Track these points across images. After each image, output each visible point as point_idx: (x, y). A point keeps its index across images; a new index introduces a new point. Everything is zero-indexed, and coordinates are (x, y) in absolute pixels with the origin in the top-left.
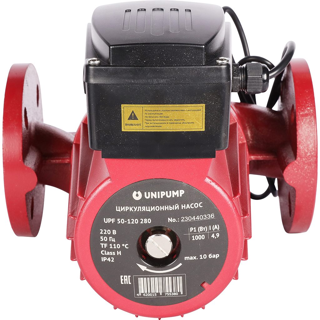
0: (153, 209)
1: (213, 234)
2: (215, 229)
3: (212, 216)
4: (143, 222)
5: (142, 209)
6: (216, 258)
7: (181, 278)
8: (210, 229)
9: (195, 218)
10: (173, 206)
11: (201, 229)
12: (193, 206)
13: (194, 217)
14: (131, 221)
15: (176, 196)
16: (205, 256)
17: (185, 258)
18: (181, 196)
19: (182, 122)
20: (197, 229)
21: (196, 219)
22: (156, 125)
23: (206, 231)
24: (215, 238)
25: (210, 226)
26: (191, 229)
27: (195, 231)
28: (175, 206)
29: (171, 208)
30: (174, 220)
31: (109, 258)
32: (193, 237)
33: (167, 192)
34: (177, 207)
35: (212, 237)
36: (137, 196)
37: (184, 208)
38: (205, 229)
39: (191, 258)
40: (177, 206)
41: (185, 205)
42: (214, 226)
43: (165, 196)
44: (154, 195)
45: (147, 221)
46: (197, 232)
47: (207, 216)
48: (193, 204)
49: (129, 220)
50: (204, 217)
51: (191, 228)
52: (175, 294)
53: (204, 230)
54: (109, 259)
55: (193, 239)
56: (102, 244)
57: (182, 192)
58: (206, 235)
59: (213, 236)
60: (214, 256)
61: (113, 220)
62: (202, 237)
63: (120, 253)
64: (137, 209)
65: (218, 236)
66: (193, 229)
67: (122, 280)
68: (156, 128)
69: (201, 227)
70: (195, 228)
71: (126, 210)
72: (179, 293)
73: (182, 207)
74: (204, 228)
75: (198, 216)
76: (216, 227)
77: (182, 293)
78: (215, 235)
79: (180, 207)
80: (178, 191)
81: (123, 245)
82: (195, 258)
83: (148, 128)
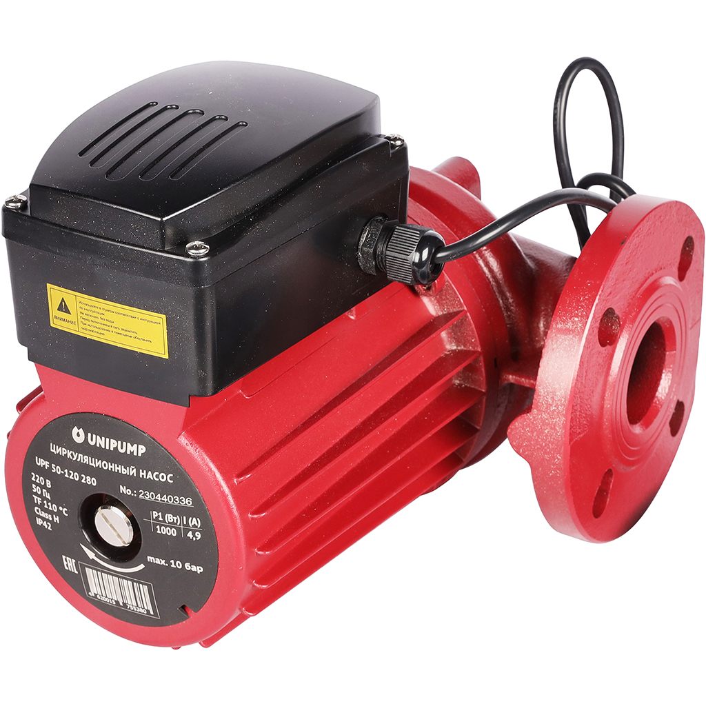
0: (99, 463)
1: (190, 532)
2: (193, 524)
3: (188, 502)
4: (86, 480)
5: (84, 460)
6: (199, 572)
7: (146, 587)
8: (185, 523)
9: (161, 497)
10: (128, 468)
11: (170, 518)
12: (157, 476)
13: (159, 495)
14: (69, 474)
15: (132, 453)
16: (179, 565)
17: (148, 557)
18: (140, 455)
19: (134, 335)
20: (163, 517)
21: (163, 499)
22: (97, 330)
23: (178, 524)
24: (194, 539)
25: (185, 518)
26: (155, 514)
27: (160, 519)
28: (131, 469)
29: (125, 471)
30: (129, 492)
31: (45, 522)
32: (158, 527)
33: (119, 442)
34: (133, 472)
35: (188, 535)
36: (78, 435)
37: (143, 476)
38: (177, 520)
39: (158, 561)
40: (133, 469)
41: (145, 471)
42: (191, 518)
43: (116, 448)
44: (100, 442)
45: (91, 481)
46: (164, 521)
47: (180, 500)
48: (158, 473)
49: (66, 471)
50: (174, 500)
51: (154, 512)
52: (142, 611)
53: (175, 522)
54: (45, 524)
55: (159, 532)
56: (35, 497)
57: (142, 449)
58: (178, 529)
59: (190, 535)
60: (194, 568)
61: (46, 464)
62: (172, 532)
63: (58, 519)
64: (77, 458)
65: (199, 537)
66: (157, 516)
67: (65, 563)
68: (98, 335)
69: (169, 515)
70: (160, 514)
71: (64, 453)
72: (148, 611)
73: (141, 474)
74: (175, 518)
75: (165, 496)
76: (194, 522)
77: (152, 613)
78: (194, 534)
79: (138, 473)
80: (135, 445)
81: (61, 508)
82: (163, 562)
83: (84, 331)
